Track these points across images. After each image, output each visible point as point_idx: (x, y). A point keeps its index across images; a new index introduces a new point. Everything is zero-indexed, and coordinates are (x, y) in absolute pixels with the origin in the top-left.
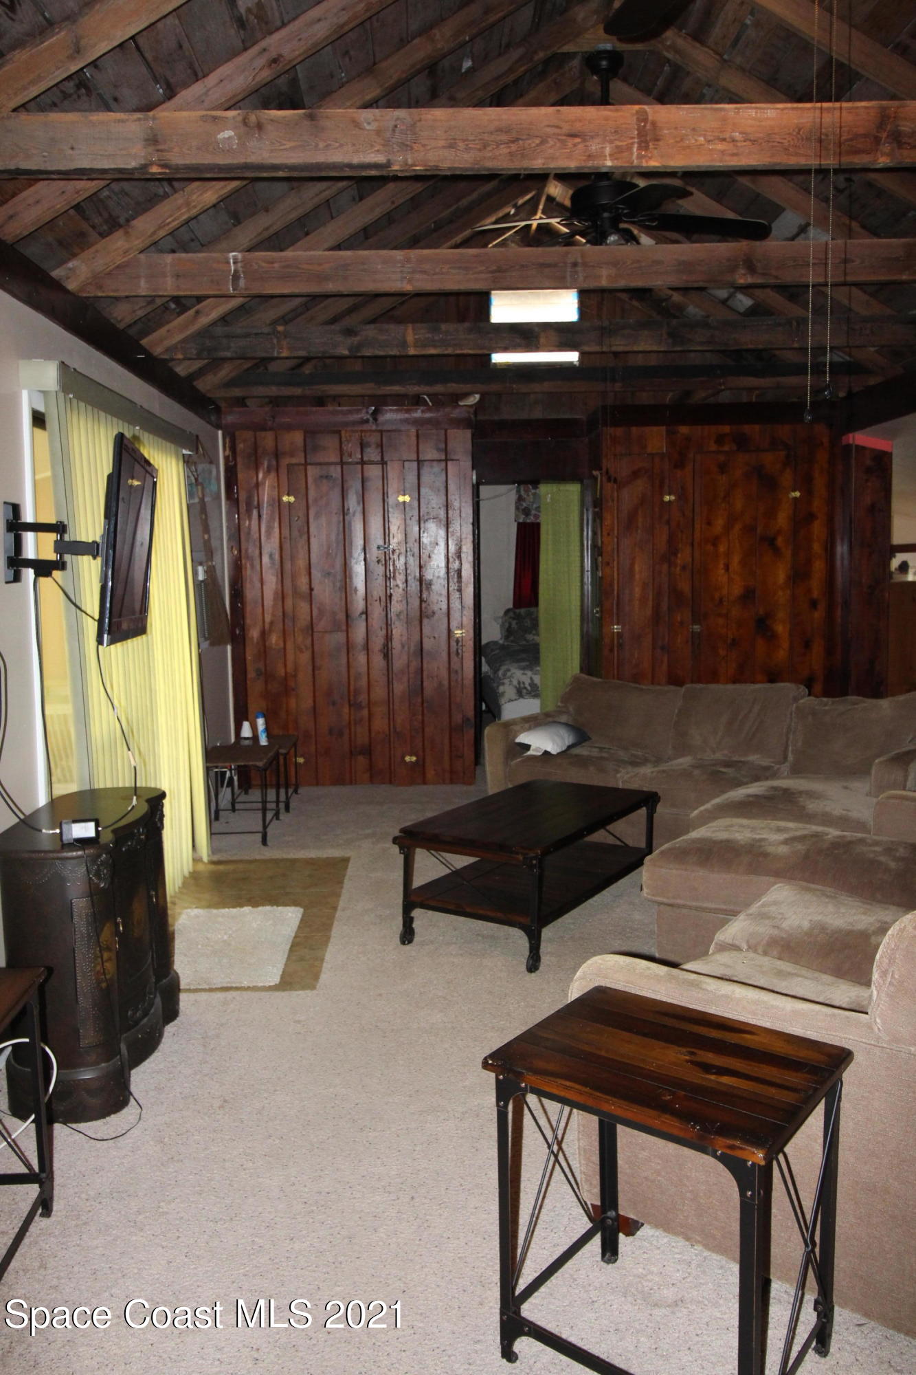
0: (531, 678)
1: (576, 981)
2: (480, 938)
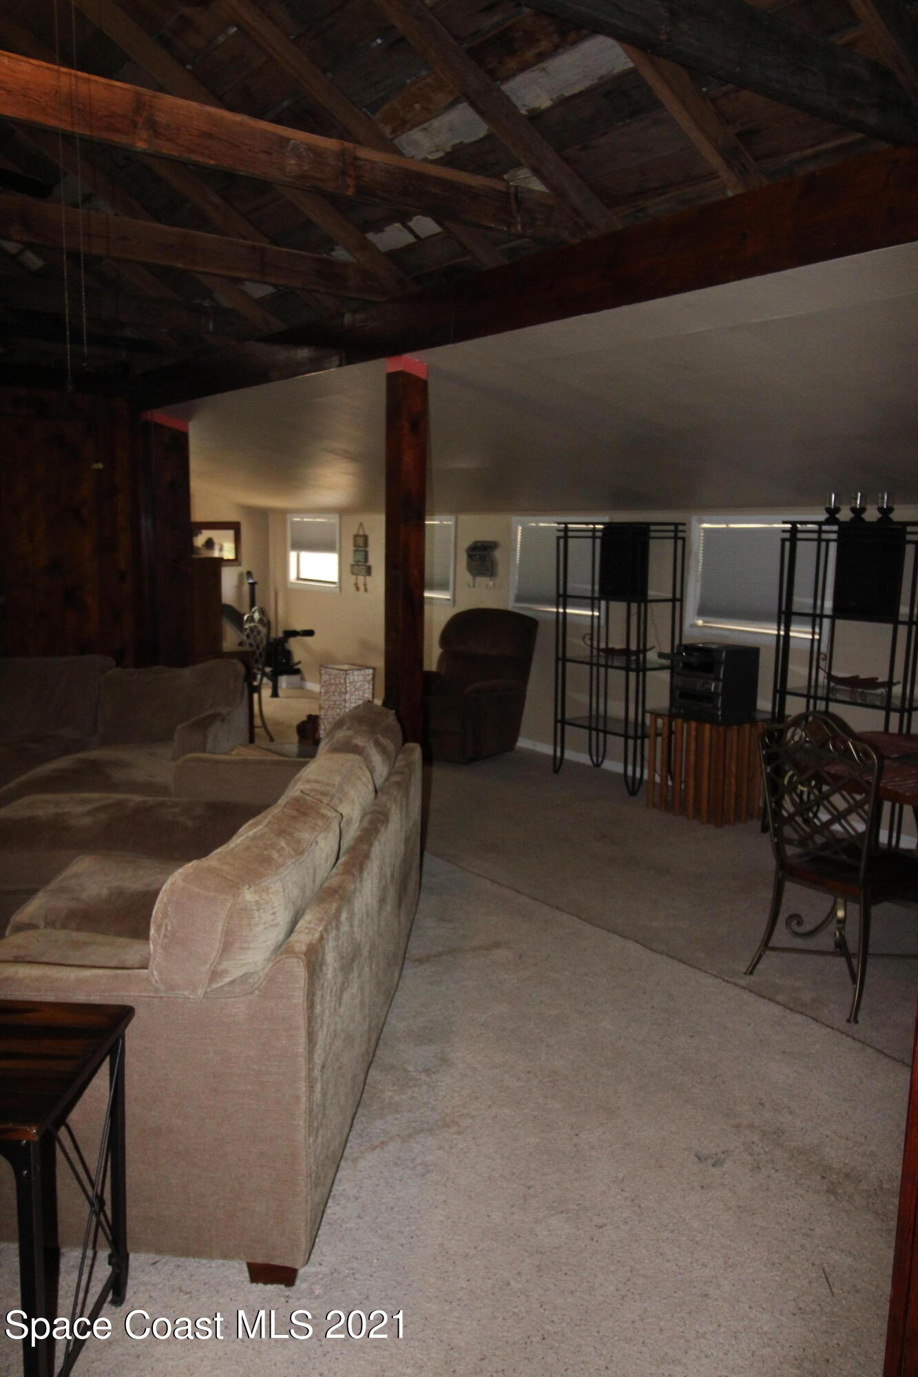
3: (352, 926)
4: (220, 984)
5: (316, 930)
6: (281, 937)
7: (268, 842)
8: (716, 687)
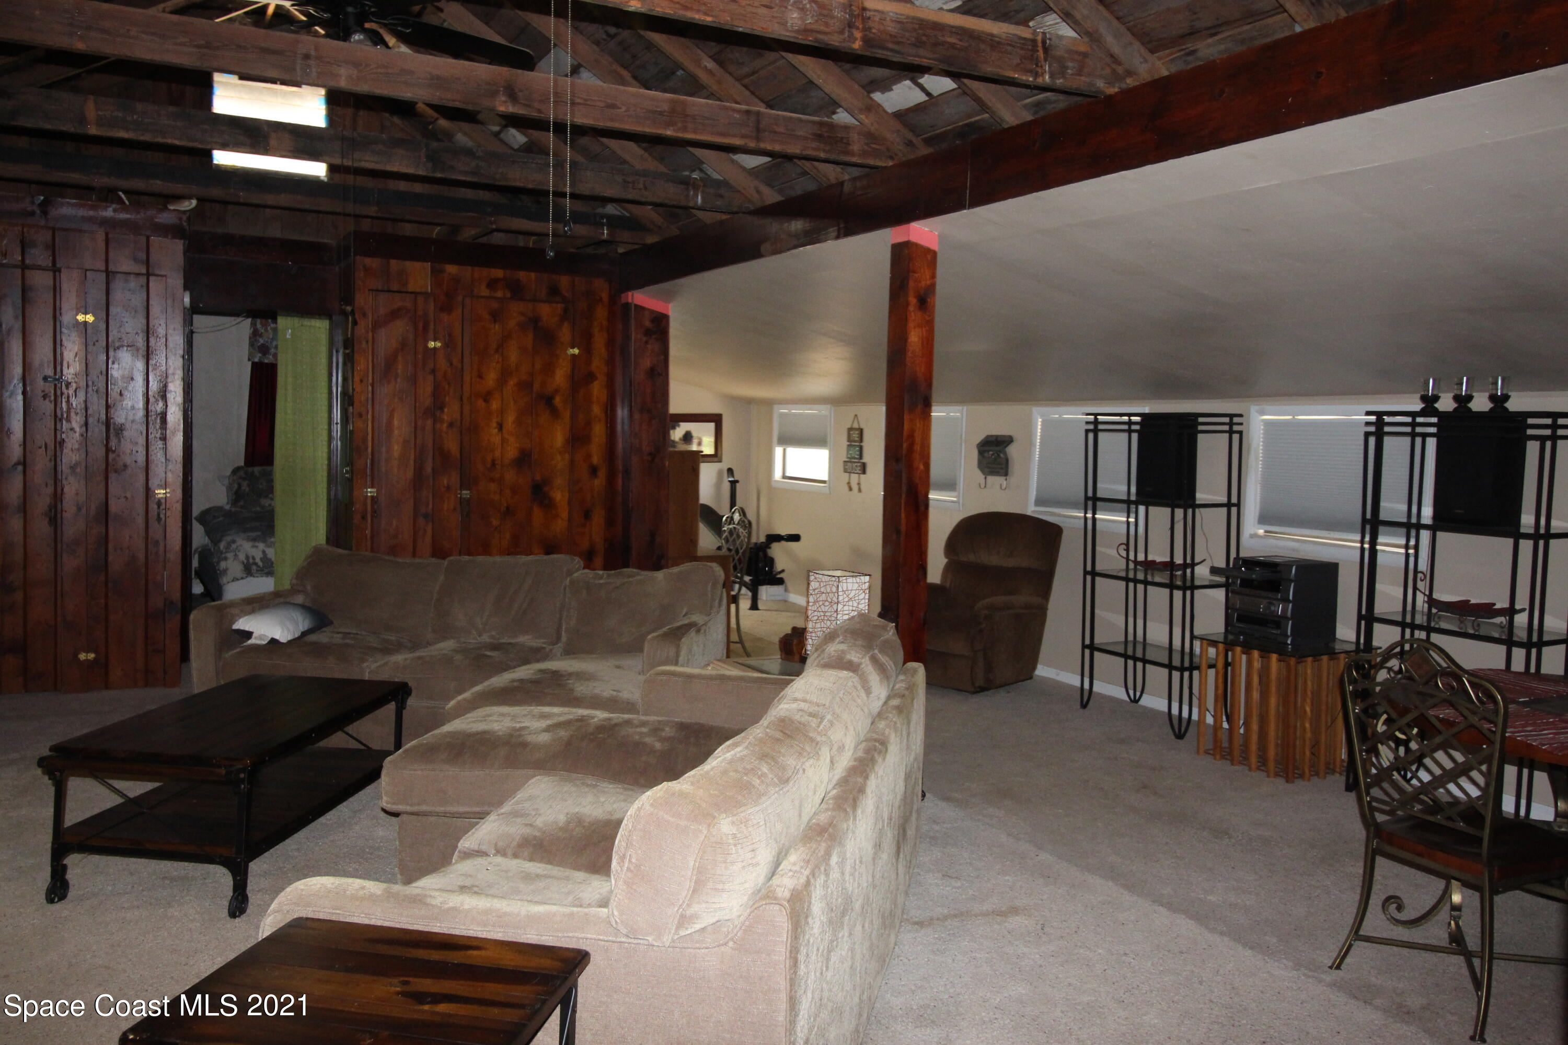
0: (264, 552)
1: (269, 915)
2: (167, 882)
3: (843, 873)
4: (689, 932)
5: (801, 873)
6: (761, 880)
7: (749, 767)
8: (1284, 610)
